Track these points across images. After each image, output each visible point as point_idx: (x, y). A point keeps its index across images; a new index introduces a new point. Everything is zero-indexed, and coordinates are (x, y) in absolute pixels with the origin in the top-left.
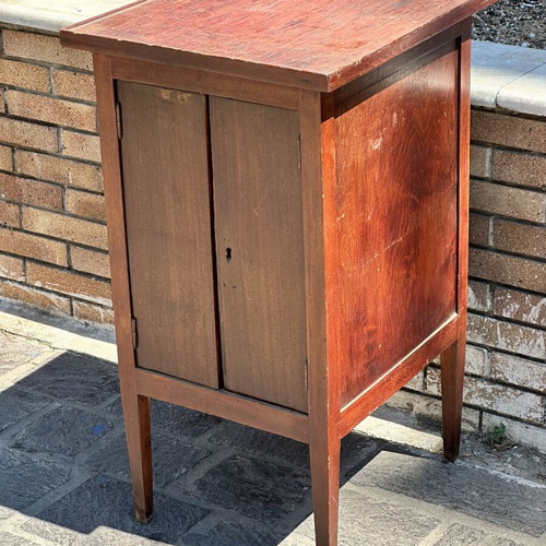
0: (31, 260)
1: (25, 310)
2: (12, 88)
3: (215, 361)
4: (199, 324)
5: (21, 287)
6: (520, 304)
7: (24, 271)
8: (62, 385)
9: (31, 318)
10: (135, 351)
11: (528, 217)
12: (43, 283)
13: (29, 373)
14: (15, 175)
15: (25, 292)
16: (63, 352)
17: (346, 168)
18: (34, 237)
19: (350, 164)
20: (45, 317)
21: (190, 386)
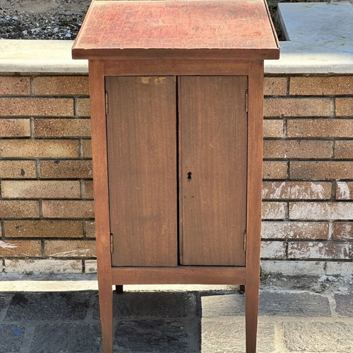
4: (165, 227)
6: (269, 188)
11: (273, 135)
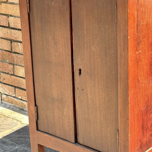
0: (18, 87)
1: (15, 108)
2: (11, 16)
3: (73, 129)
4: (66, 109)
5: (14, 98)
7: (15, 92)
8: (21, 139)
9: (16, 111)
10: (37, 122)
12: (22, 97)
13: (10, 133)
14: (12, 52)
15: (15, 101)
16: (25, 125)
17: (142, 25)
18: (19, 78)
19: (145, 23)
20: (22, 111)
21: (62, 141)
